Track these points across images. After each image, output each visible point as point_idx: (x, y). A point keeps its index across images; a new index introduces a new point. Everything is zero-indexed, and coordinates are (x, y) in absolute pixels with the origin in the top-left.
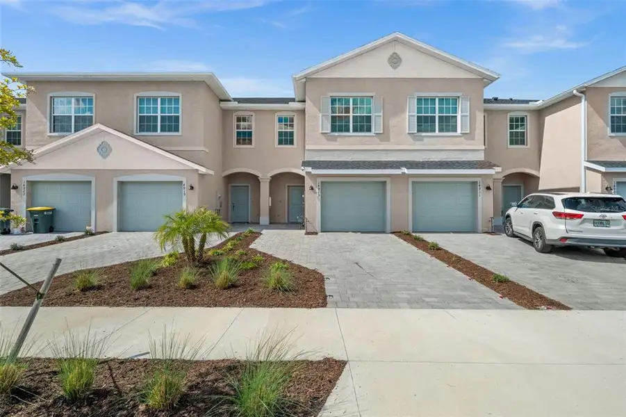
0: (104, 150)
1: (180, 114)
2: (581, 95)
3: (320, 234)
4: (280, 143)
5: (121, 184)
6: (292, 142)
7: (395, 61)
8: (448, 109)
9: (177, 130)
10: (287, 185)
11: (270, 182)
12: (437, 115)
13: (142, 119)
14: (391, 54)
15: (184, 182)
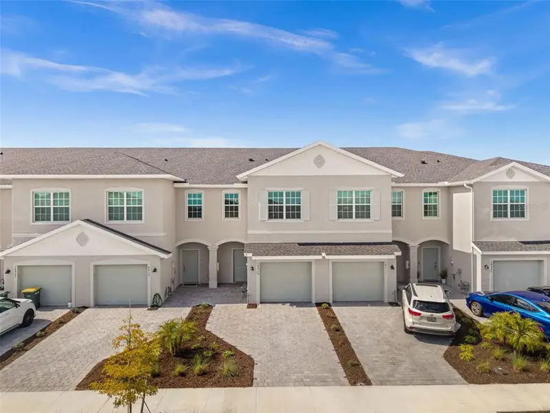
0: (82, 239)
1: (143, 206)
2: (469, 187)
3: (260, 306)
4: (227, 216)
5: (96, 267)
6: (237, 215)
7: (319, 161)
8: (363, 199)
9: (140, 218)
10: (232, 249)
11: (218, 251)
12: (354, 205)
13: (110, 209)
14: (316, 155)
15: (149, 265)
